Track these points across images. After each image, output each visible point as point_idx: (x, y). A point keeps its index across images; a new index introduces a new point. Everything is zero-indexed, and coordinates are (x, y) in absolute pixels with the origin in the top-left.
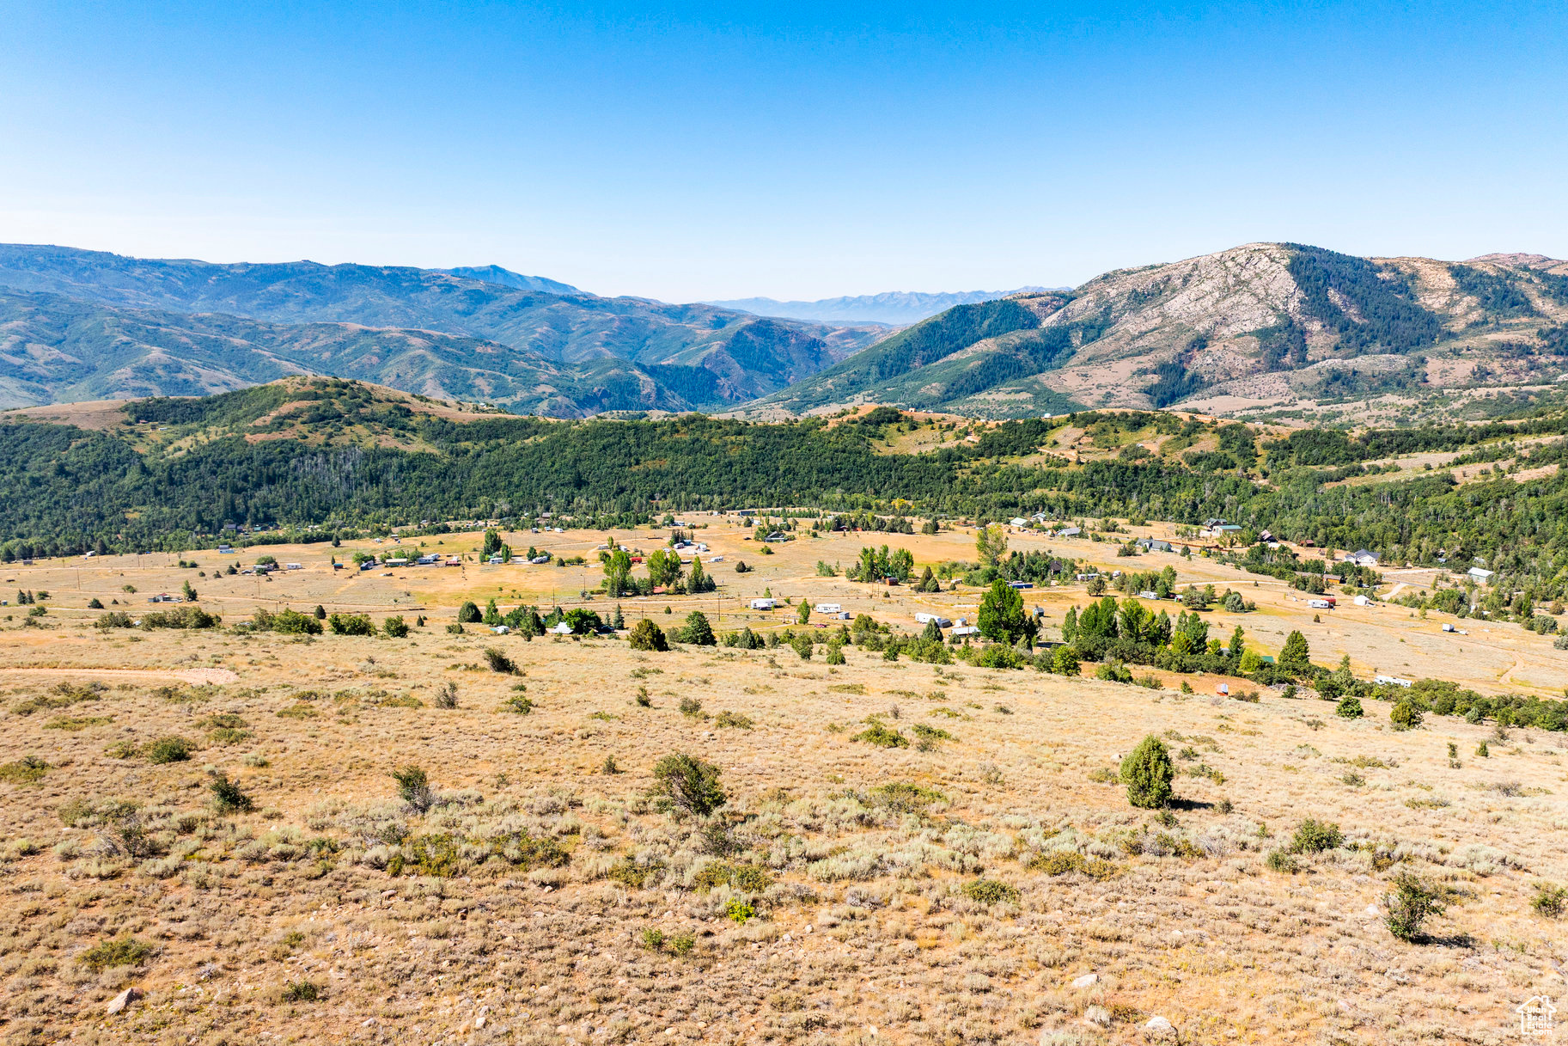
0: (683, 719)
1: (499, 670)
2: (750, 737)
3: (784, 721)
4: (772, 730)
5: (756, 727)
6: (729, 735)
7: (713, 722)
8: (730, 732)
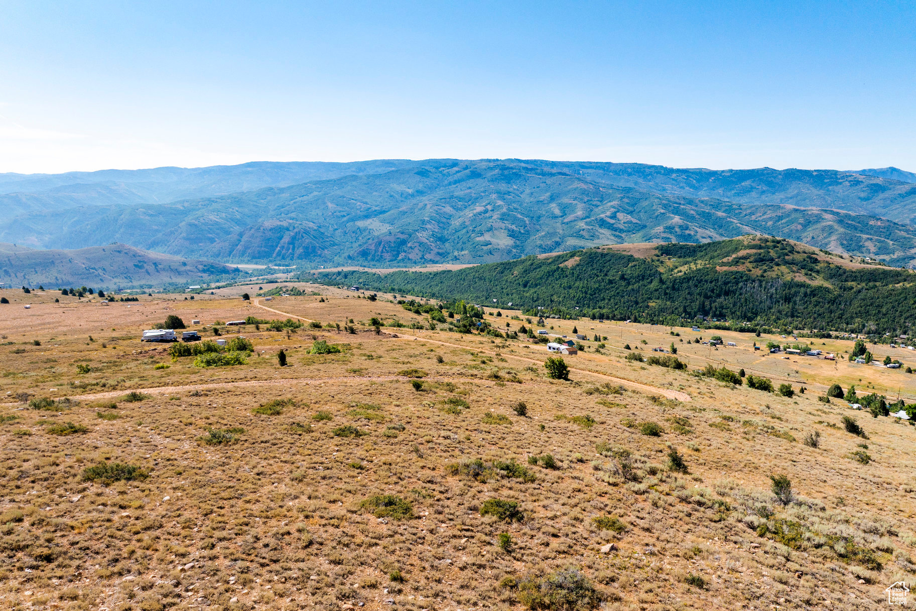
1: (850, 431)
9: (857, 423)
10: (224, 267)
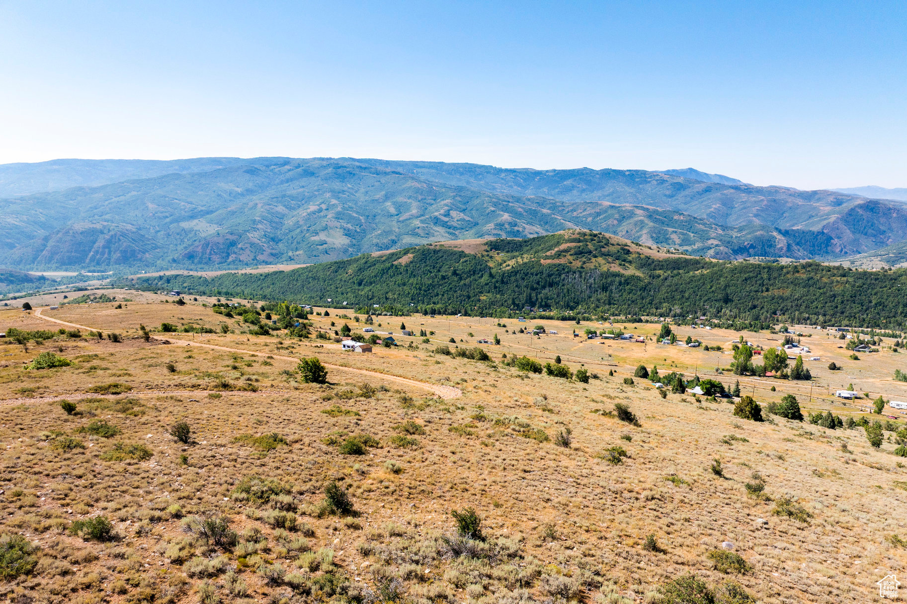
0: (745, 496)
1: (623, 419)
2: (805, 533)
3: (843, 519)
4: (829, 528)
5: (813, 521)
6: (784, 526)
7: (773, 506)
8: (784, 523)
9: (630, 410)
10: (26, 275)
